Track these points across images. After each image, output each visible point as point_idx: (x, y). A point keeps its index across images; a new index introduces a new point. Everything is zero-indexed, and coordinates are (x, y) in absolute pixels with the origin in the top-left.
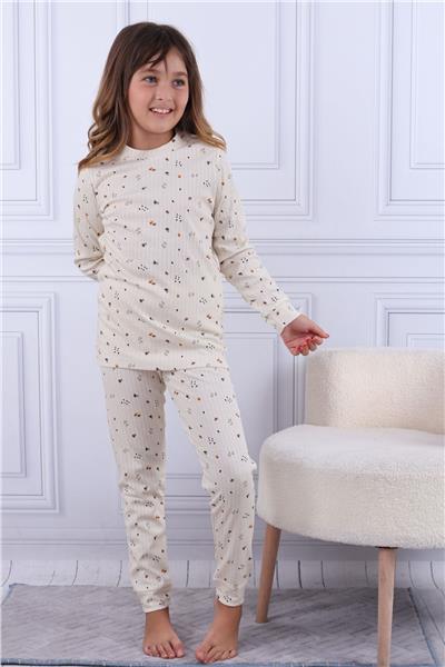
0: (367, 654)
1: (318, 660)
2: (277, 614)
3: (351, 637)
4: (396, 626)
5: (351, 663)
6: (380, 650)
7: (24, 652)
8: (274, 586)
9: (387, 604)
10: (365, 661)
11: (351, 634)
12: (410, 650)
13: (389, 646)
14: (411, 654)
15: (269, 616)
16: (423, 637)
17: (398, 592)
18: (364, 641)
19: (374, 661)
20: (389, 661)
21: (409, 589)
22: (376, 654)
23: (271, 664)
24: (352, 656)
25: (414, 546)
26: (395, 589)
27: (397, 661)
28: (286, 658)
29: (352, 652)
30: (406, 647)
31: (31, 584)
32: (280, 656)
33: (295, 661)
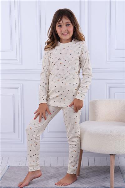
0: (108, 184)
1: (94, 186)
2: (82, 173)
3: (103, 180)
4: (115, 176)
5: (103, 187)
6: (111, 183)
7: (12, 185)
8: (81, 166)
9: (113, 170)
10: (107, 186)
11: (103, 179)
12: (119, 183)
13: (114, 182)
14: (120, 184)
15: (80, 174)
16: (123, 179)
17: (116, 167)
18: (106, 181)
19: (109, 186)
20: (113, 186)
21: (119, 166)
22: (110, 184)
23: (81, 187)
24: (103, 185)
25: (120, 154)
26: (115, 166)
27: (116, 186)
28: (85, 186)
29: (103, 184)
30: (118, 182)
31: (14, 166)
32: (83, 185)
33: (87, 186)
